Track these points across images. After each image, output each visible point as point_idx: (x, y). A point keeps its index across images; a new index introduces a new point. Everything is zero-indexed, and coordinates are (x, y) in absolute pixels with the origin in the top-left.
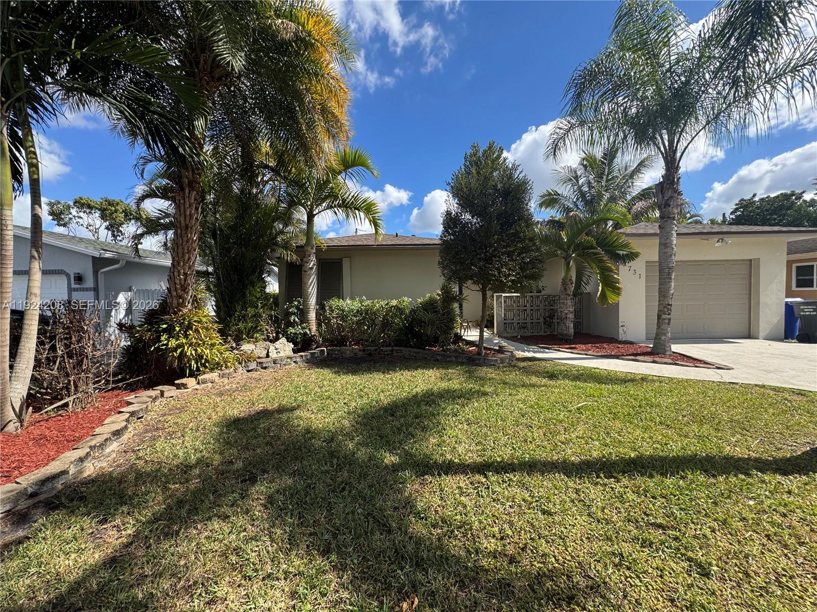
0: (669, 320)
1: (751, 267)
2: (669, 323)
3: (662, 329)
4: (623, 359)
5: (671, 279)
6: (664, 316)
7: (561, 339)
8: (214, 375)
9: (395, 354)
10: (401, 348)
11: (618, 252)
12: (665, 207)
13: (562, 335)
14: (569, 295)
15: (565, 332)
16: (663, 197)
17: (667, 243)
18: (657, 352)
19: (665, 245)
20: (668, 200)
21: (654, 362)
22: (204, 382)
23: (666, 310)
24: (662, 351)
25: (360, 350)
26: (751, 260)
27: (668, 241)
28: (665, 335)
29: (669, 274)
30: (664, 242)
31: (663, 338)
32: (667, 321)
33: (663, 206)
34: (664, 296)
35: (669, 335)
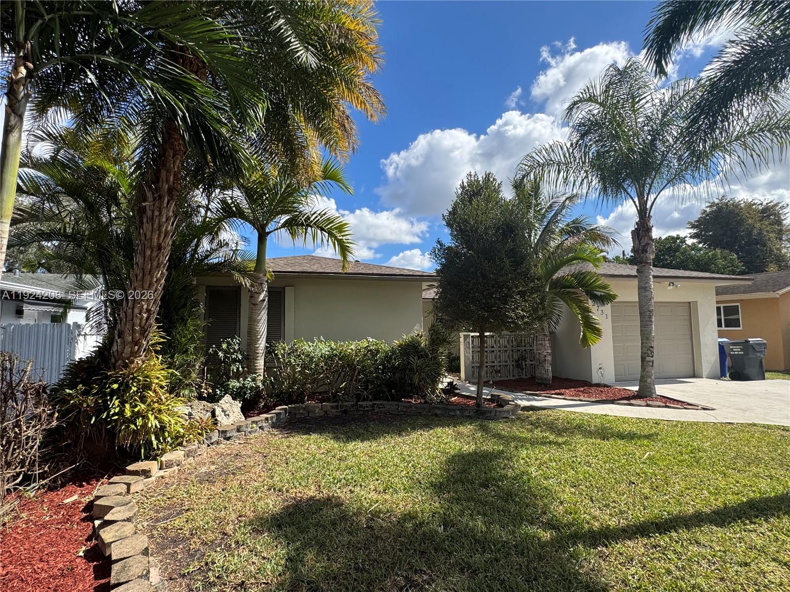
0: (653, 362)
1: (690, 308)
2: (652, 366)
3: (647, 372)
4: (618, 404)
5: (652, 322)
6: (648, 359)
7: (540, 384)
8: (178, 454)
9: (377, 410)
10: (384, 402)
11: (595, 292)
12: (643, 253)
13: (541, 379)
14: (546, 336)
15: (545, 376)
16: (640, 243)
17: (646, 287)
18: (644, 395)
19: (643, 289)
20: (645, 246)
21: (648, 405)
22: (169, 465)
23: (649, 352)
24: (648, 394)
25: (332, 407)
26: (689, 303)
27: (647, 285)
28: (650, 377)
29: (650, 317)
30: (644, 286)
31: (649, 380)
32: (651, 364)
33: (640, 252)
34: (648, 339)
35: (653, 377)
